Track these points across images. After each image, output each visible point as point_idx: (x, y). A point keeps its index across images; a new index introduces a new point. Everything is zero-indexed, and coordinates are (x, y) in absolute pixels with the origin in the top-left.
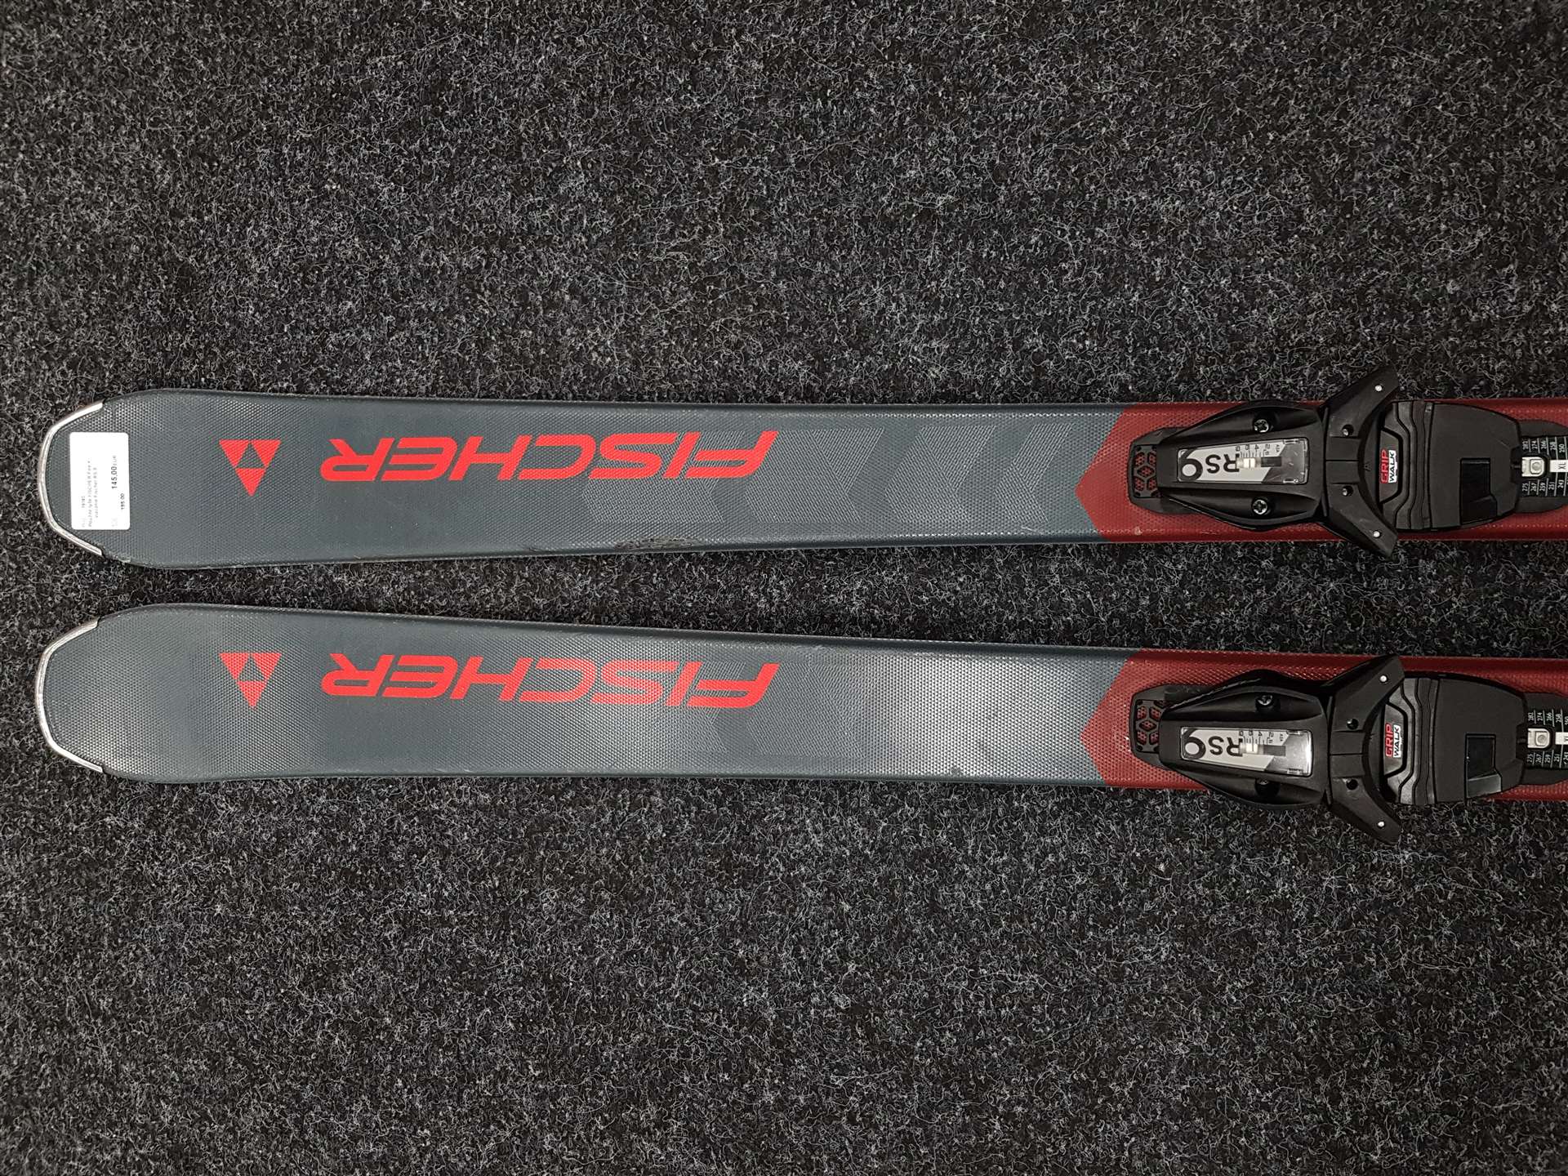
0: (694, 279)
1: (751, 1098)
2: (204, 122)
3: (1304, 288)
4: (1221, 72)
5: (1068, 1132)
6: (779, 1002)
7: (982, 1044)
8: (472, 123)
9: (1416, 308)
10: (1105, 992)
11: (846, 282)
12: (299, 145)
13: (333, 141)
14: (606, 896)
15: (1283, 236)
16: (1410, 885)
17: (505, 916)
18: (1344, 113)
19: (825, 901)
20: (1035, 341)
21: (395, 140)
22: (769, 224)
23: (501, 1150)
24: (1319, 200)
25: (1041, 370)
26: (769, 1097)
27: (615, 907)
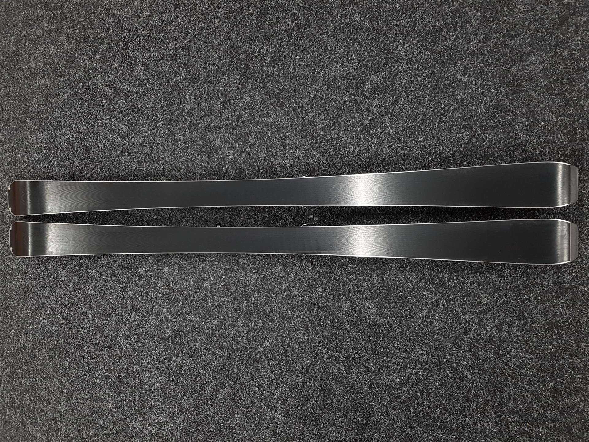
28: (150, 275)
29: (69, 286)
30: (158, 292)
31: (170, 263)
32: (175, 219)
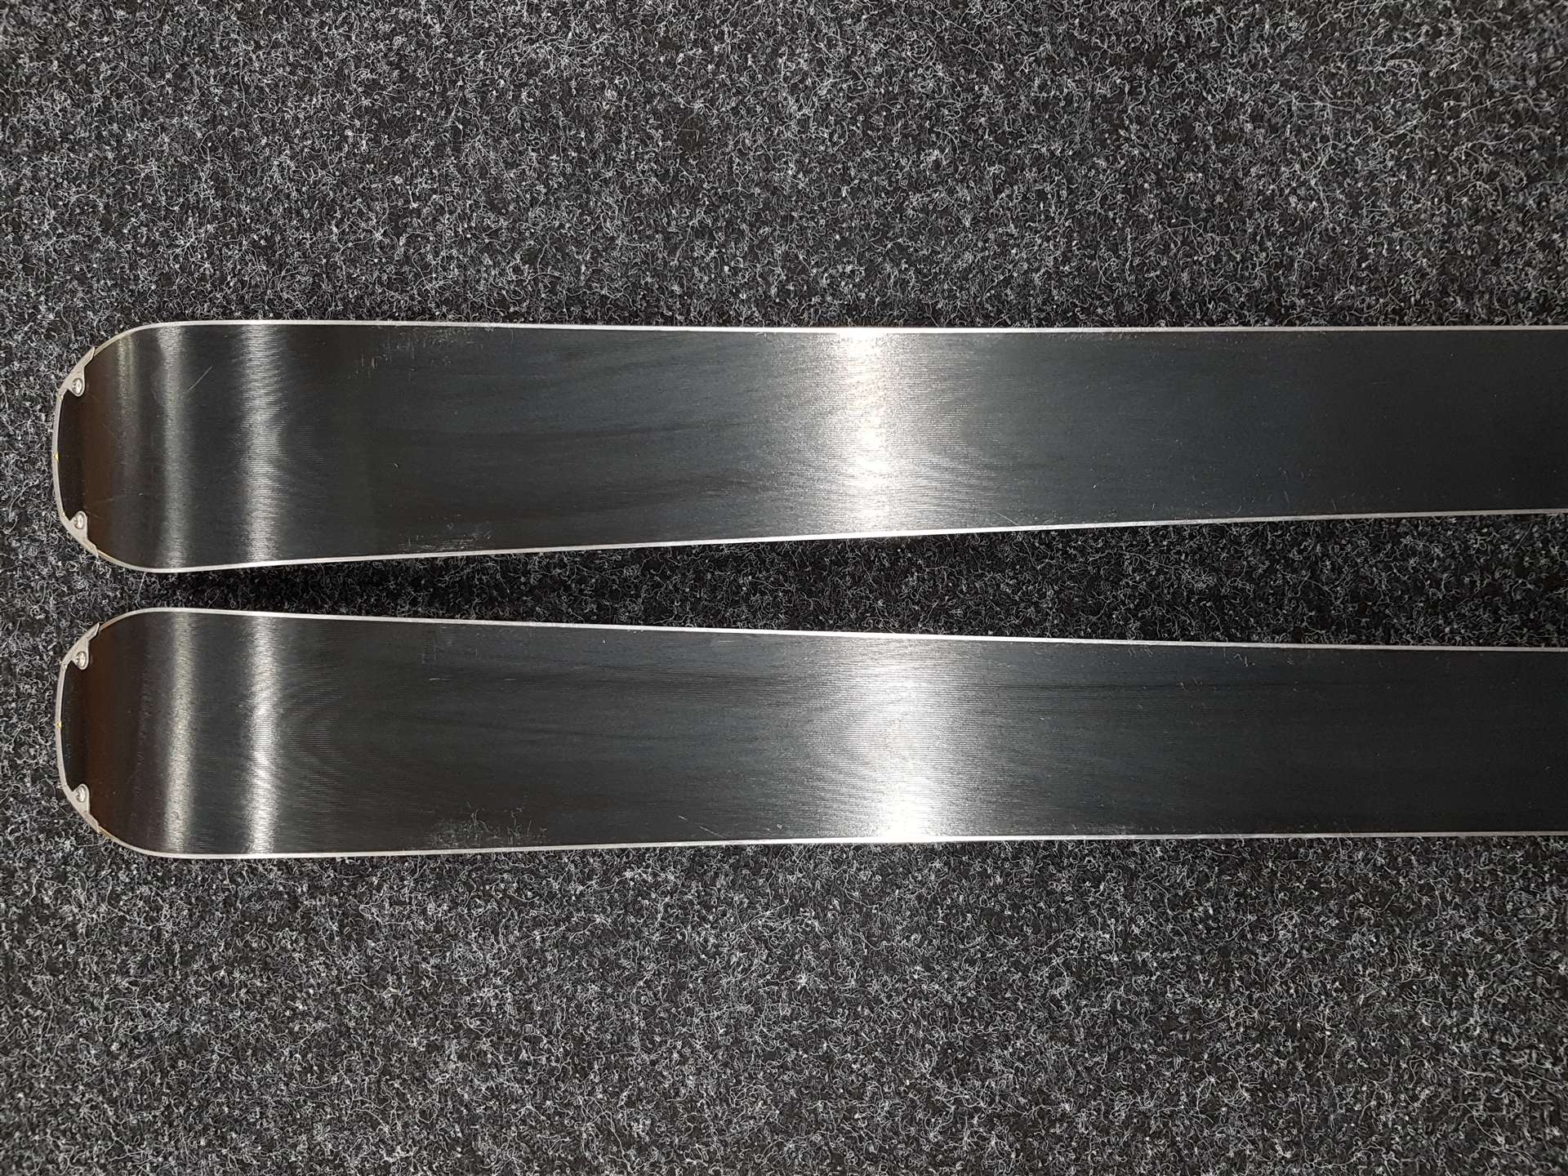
28: (1162, 965)
29: (534, 1041)
30: (1220, 1072)
31: (1313, 885)
32: (1354, 596)
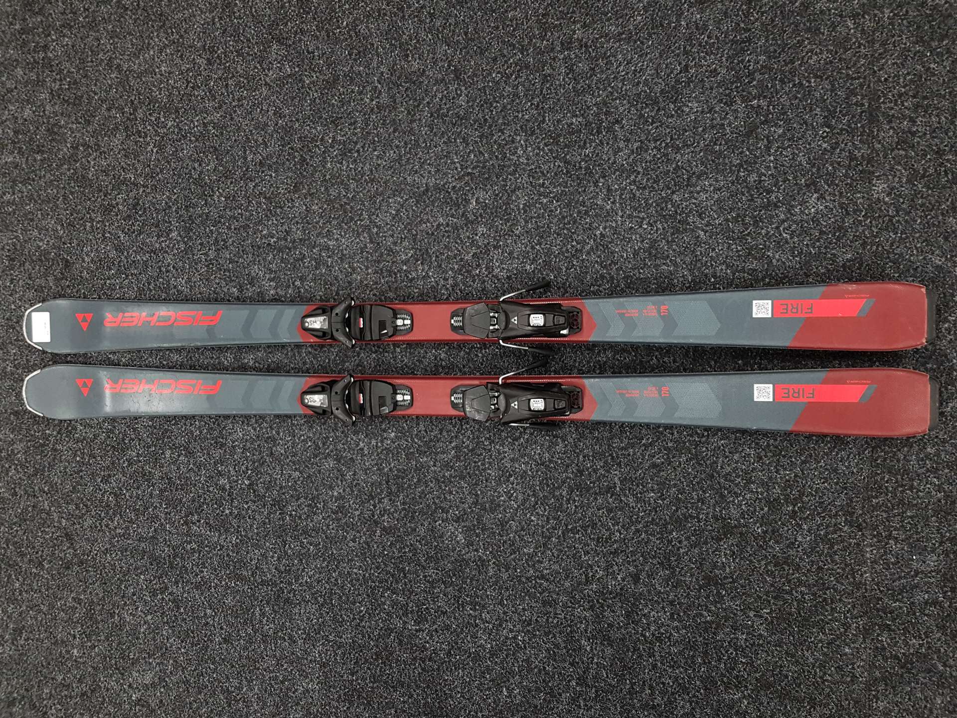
0: (207, 263)
1: (223, 512)
2: (72, 215)
3: (367, 268)
4: (345, 203)
5: (306, 519)
6: (230, 483)
7: (284, 494)
8: (146, 216)
9: (395, 274)
10: (316, 477)
11: (248, 265)
12: (98, 222)
13: (108, 221)
14: (183, 452)
15: (362, 253)
16: (394, 443)
17: (156, 459)
18: (377, 216)
19: (243, 453)
20: (298, 283)
21: (125, 221)
22: (227, 247)
23: (155, 530)
24: (371, 242)
25: (300, 292)
26: (227, 512)
27: (186, 456)
